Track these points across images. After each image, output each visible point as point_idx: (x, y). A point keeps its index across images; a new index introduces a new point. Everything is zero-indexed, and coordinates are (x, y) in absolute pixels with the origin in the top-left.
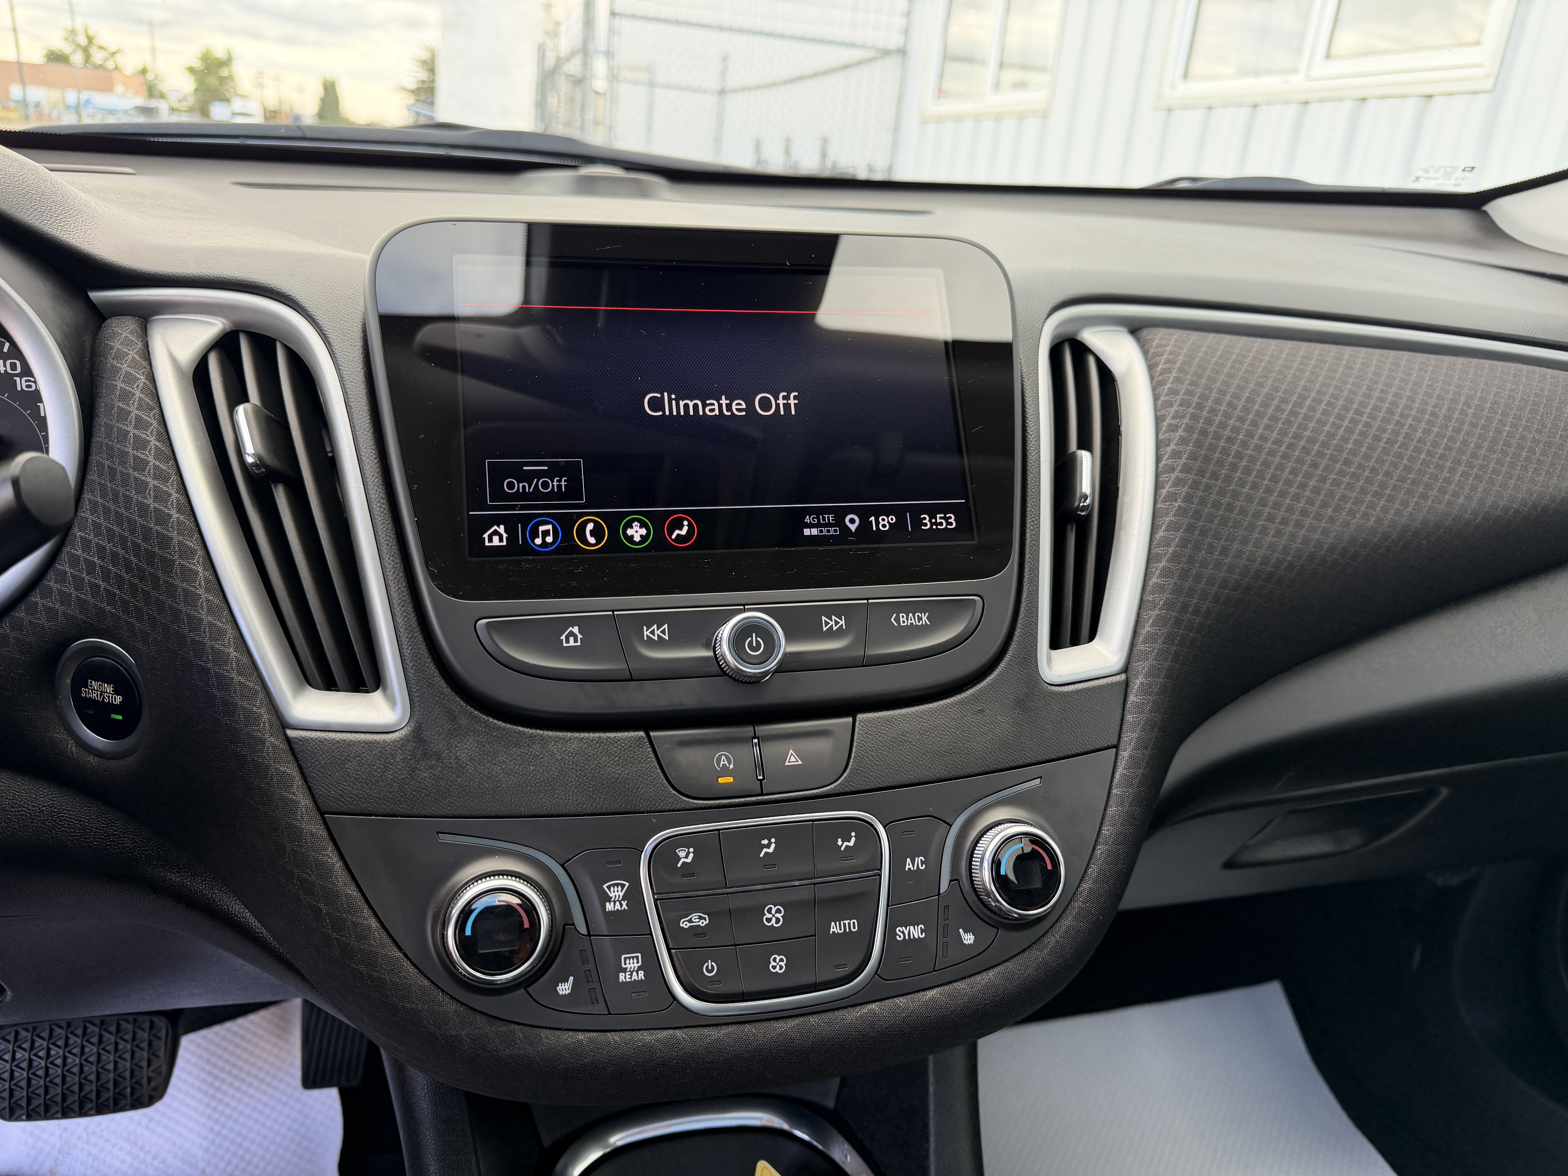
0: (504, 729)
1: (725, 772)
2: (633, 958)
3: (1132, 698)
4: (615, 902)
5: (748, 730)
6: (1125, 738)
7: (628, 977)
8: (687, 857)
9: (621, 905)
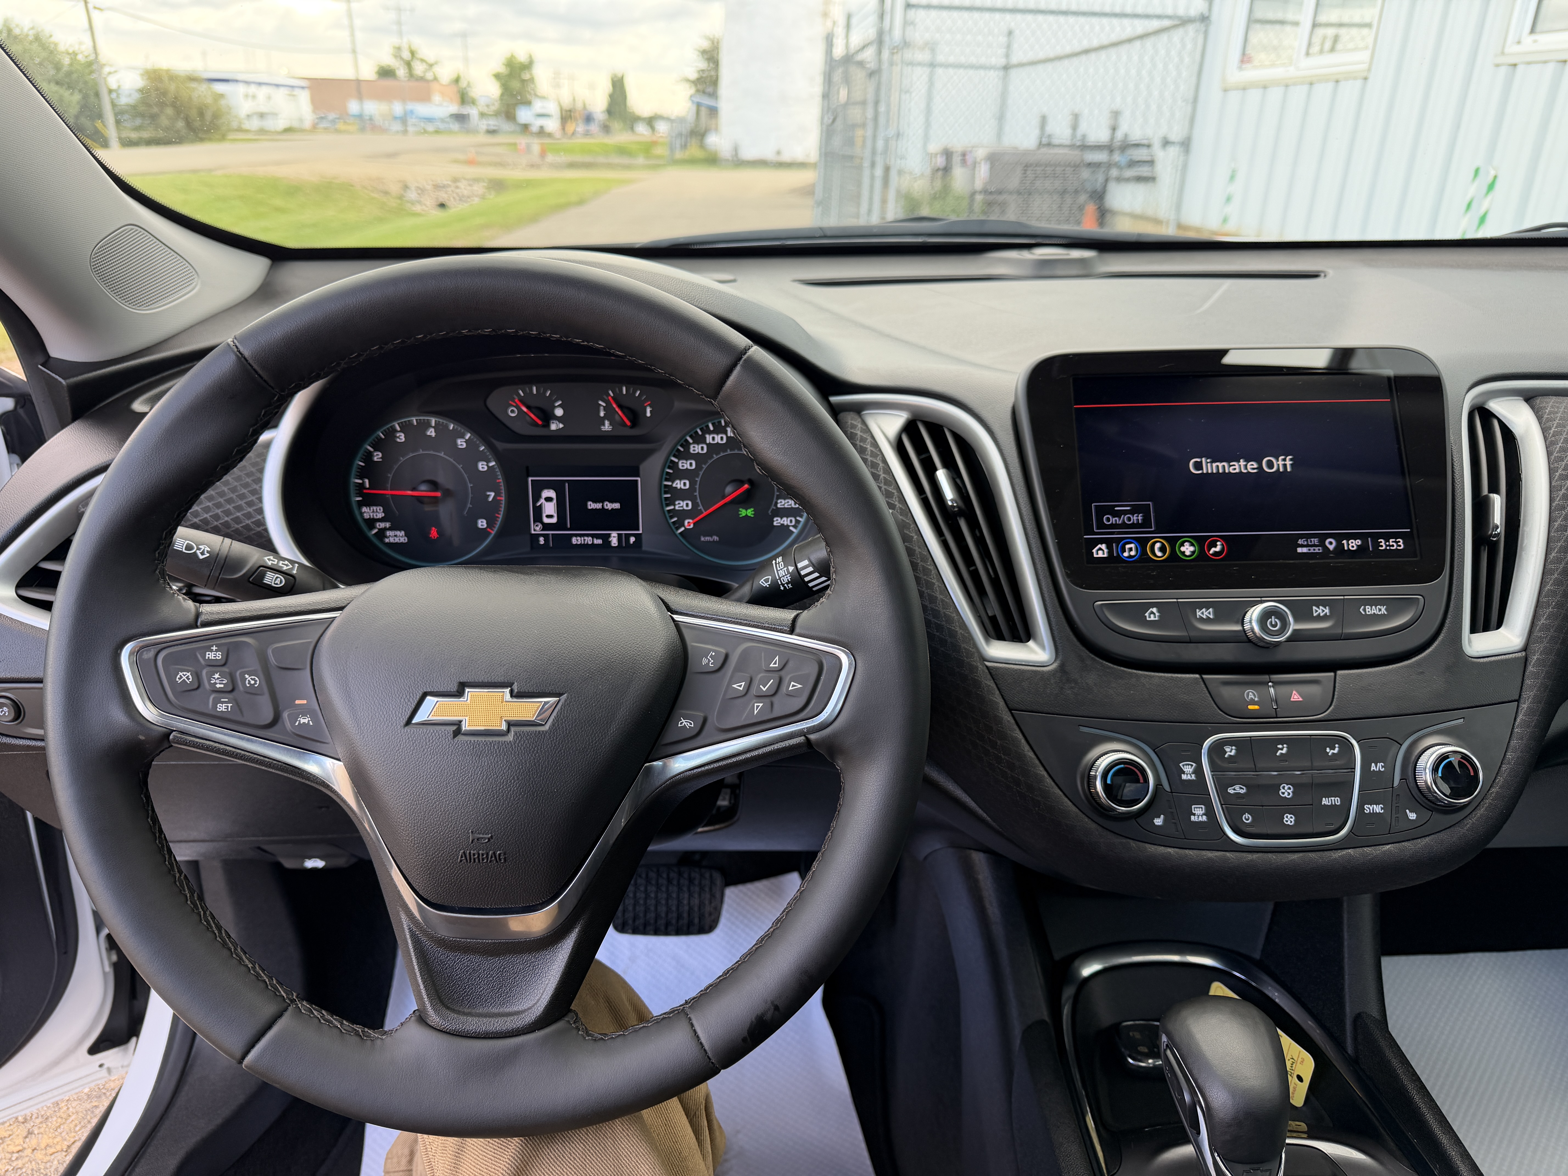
0: (1112, 668)
1: (1253, 702)
2: (1199, 808)
3: (1530, 668)
4: (1187, 774)
5: (1265, 677)
6: (1524, 695)
7: (1196, 818)
8: (1231, 752)
9: (1191, 777)
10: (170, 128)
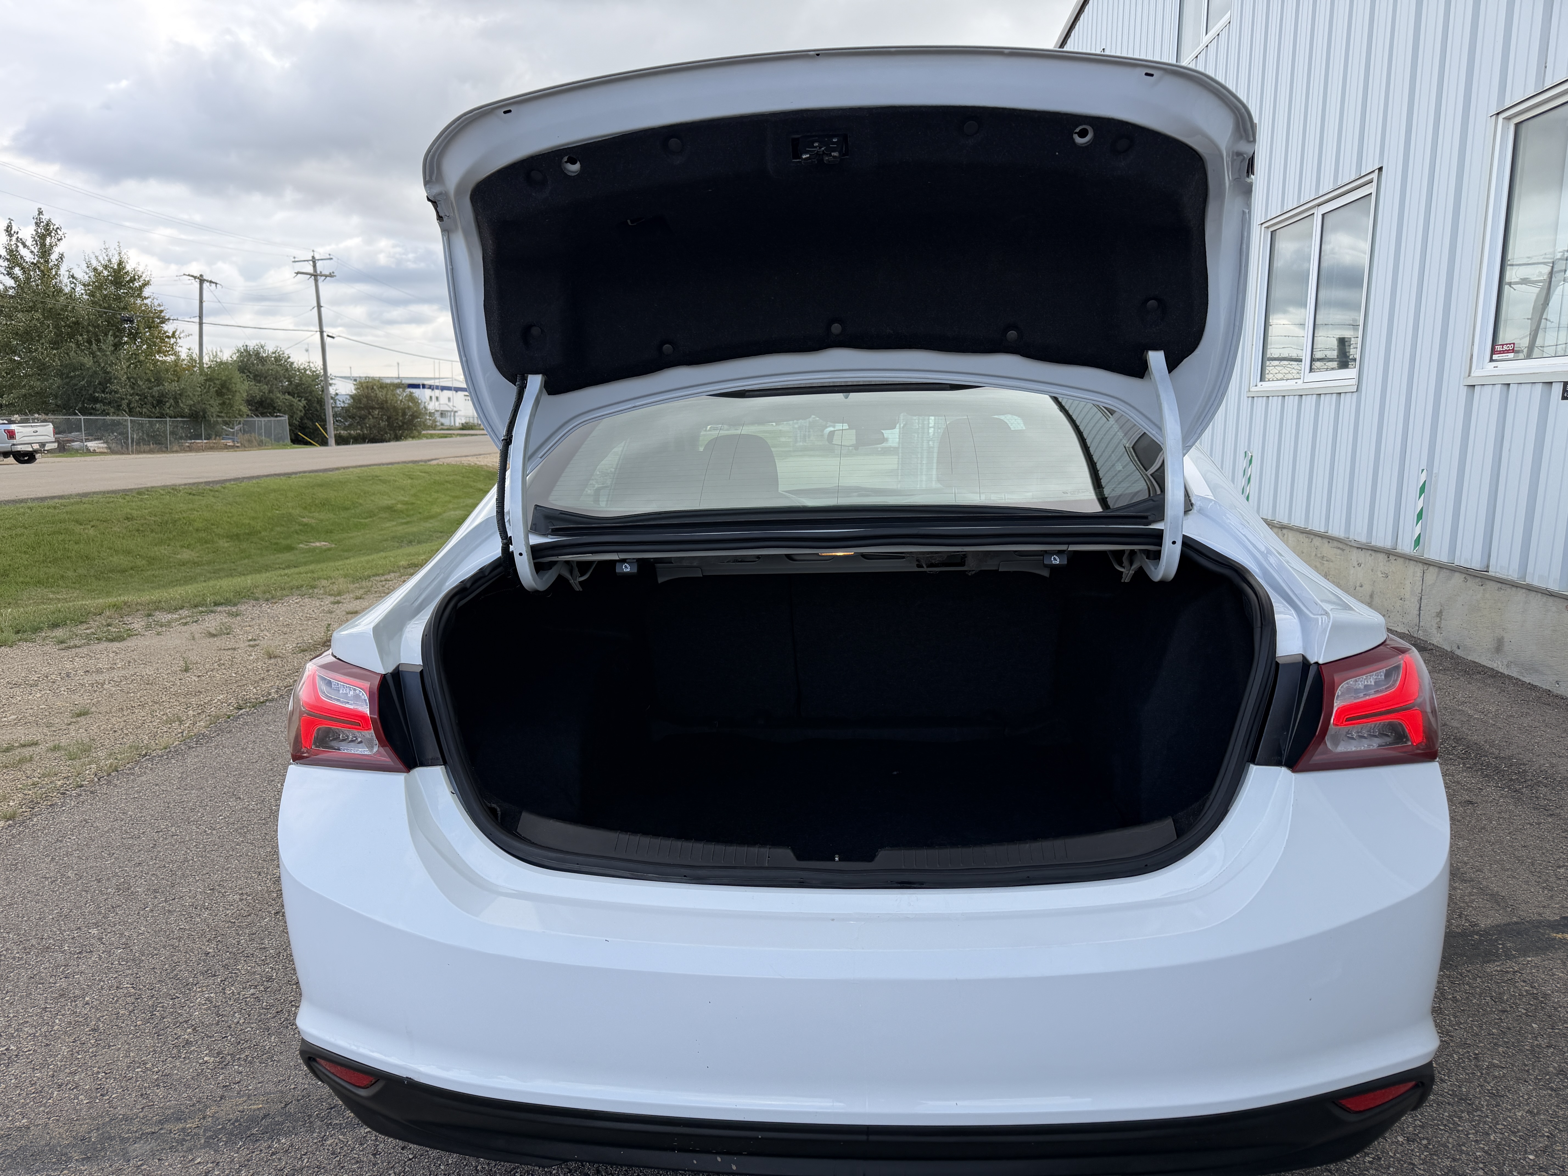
10: (374, 426)
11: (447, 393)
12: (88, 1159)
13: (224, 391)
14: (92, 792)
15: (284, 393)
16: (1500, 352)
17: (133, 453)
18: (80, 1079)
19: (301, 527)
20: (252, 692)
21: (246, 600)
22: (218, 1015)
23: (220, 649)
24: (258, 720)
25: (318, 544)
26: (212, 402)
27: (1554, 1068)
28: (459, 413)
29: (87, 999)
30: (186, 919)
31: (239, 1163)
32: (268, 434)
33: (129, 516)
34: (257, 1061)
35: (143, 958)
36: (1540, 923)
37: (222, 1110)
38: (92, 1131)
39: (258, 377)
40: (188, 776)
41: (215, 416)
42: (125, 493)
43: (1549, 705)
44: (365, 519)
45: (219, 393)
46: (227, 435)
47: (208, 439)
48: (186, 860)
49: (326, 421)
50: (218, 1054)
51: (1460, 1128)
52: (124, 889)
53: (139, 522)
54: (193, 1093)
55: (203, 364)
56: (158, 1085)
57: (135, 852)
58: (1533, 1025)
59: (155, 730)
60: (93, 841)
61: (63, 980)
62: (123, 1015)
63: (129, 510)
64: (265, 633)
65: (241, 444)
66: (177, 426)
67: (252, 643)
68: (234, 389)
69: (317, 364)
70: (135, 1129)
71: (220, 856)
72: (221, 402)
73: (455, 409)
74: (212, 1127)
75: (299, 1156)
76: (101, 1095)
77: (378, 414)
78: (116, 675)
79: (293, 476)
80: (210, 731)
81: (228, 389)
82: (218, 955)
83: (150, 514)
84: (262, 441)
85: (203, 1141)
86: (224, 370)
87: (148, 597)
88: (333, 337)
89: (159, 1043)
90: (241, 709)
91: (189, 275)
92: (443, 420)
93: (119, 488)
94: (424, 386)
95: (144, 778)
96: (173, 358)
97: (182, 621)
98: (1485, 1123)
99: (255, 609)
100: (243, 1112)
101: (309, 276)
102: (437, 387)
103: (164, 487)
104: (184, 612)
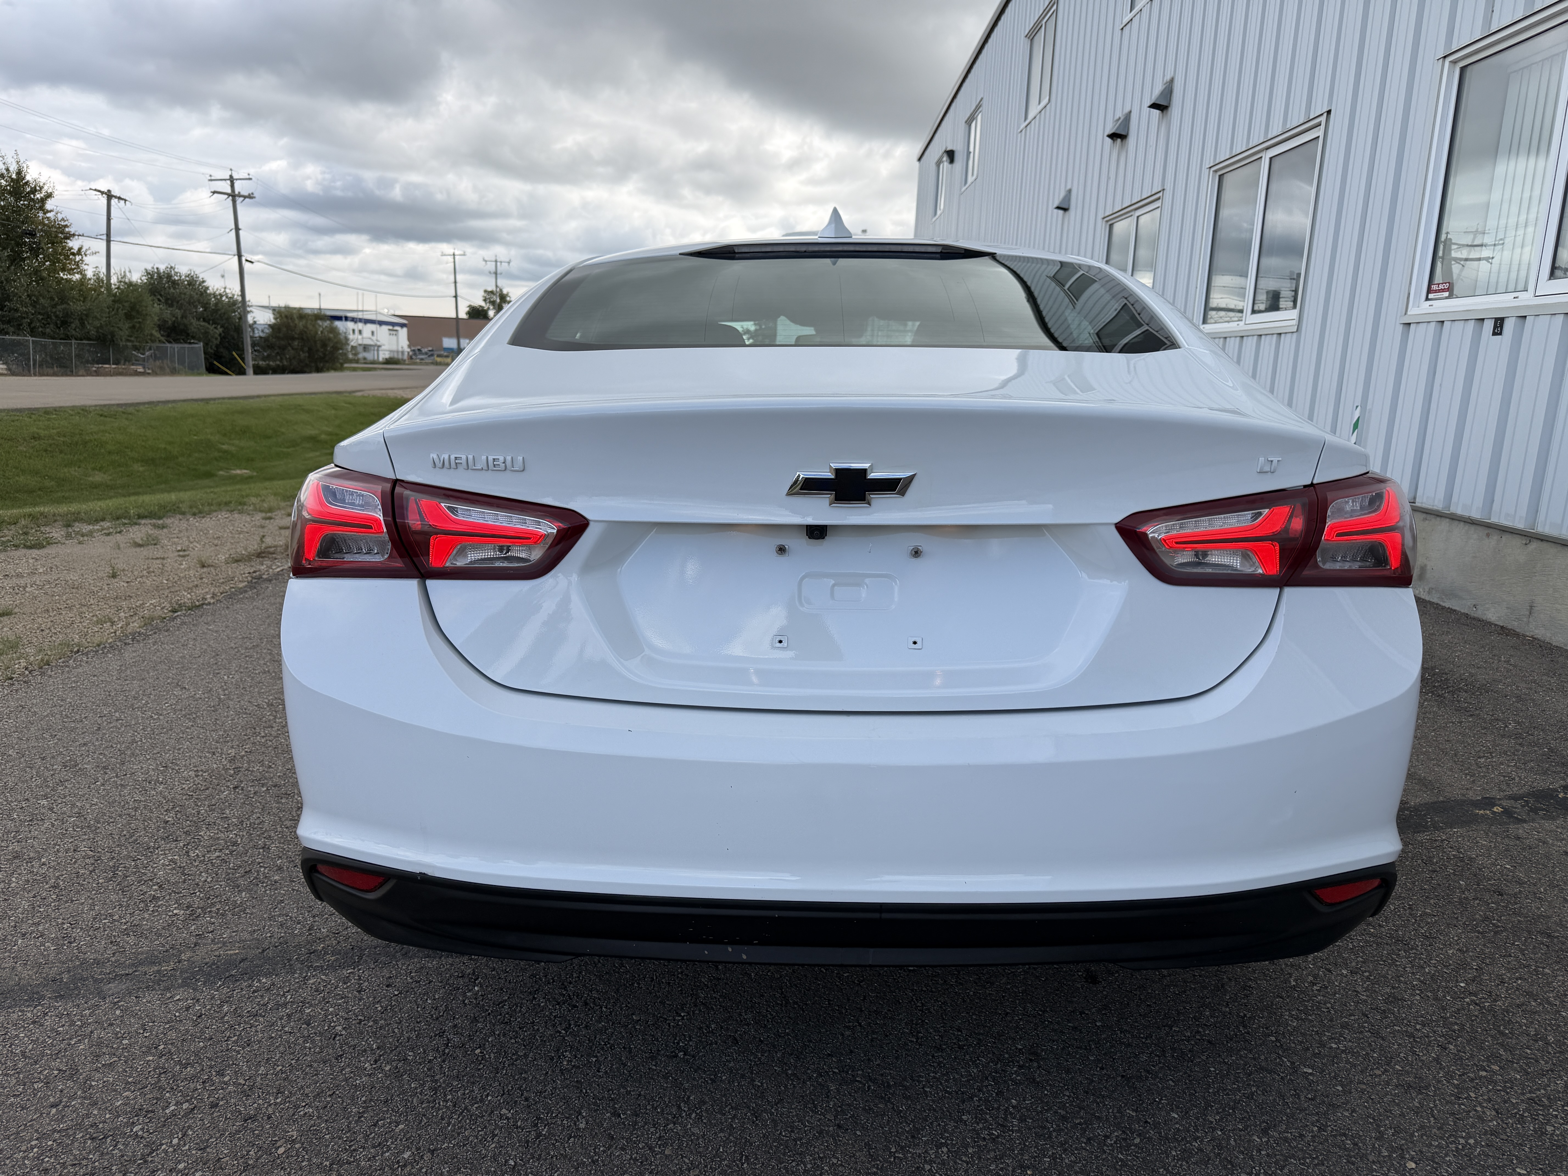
10: (294, 358)
11: (370, 327)
12: (62, 997)
13: (134, 313)
14: (25, 682)
15: (198, 319)
16: (1436, 291)
17: (35, 375)
18: (45, 929)
19: (221, 454)
20: (186, 597)
21: (171, 514)
22: (184, 874)
23: (148, 558)
24: (196, 620)
25: (238, 472)
26: (121, 325)
27: (1480, 915)
28: (383, 347)
29: (43, 860)
30: (141, 791)
31: (220, 999)
32: (182, 362)
33: (36, 436)
34: (229, 913)
35: (99, 825)
36: (1464, 802)
37: (197, 955)
38: (63, 973)
39: (170, 301)
40: (127, 668)
41: (124, 340)
42: (31, 412)
43: (1468, 625)
44: (288, 447)
45: (129, 316)
46: (136, 360)
47: (116, 364)
48: (134, 741)
49: (243, 350)
50: (188, 907)
51: (1398, 963)
52: (71, 765)
53: (46, 442)
54: (165, 941)
55: (111, 284)
56: (128, 934)
57: (78, 734)
58: (1461, 882)
59: (86, 630)
60: (32, 724)
61: (15, 844)
62: (83, 874)
63: (35, 429)
64: (195, 544)
65: (153, 371)
66: (83, 349)
67: (181, 553)
68: (144, 312)
69: (234, 289)
70: (108, 971)
71: (170, 738)
72: (131, 325)
73: (378, 343)
74: (189, 969)
75: (282, 993)
76: (69, 942)
77: (298, 345)
78: (38, 579)
79: (212, 402)
80: (146, 630)
81: (138, 312)
82: (178, 823)
83: (59, 434)
84: (174, 368)
85: (180, 981)
86: (133, 291)
87: (65, 509)
88: (252, 262)
89: (124, 898)
90: (176, 612)
91: (95, 190)
92: (366, 355)
93: (25, 407)
94: (346, 318)
95: (80, 670)
96: (77, 277)
97: (105, 531)
98: (1420, 959)
99: (181, 522)
100: (219, 956)
101: (226, 196)
102: (360, 320)
103: (73, 408)
104: (106, 524)
